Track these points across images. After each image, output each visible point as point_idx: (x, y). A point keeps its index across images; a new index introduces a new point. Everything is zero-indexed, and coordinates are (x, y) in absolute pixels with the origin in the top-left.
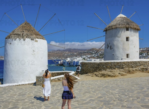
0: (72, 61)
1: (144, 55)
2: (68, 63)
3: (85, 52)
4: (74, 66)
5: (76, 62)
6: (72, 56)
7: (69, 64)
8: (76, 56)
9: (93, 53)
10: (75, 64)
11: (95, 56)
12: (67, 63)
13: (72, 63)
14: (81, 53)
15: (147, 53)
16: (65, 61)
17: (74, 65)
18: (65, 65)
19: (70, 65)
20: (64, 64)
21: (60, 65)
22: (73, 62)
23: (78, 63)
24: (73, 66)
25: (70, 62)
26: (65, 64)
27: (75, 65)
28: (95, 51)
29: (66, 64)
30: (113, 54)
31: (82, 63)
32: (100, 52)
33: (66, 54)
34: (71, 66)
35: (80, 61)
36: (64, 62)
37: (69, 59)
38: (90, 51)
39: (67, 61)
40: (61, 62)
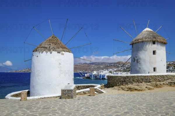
0: (98, 74)
1: (171, 69)
2: (94, 75)
3: (112, 66)
4: (100, 79)
5: (102, 75)
6: (98, 69)
7: (96, 77)
8: (102, 69)
9: (119, 67)
11: (122, 69)
12: (94, 76)
13: (98, 76)
14: (108, 66)
15: (174, 67)
16: (92, 74)
18: (91, 78)
20: (90, 77)
21: (86, 78)
22: (99, 75)
23: (104, 76)
24: (99, 79)
25: (96, 75)
26: (91, 77)
27: (101, 78)
28: (122, 64)
29: (93, 77)
30: (140, 68)
31: (108, 76)
32: (127, 66)
33: (92, 68)
34: (97, 79)
35: (106, 74)
36: (90, 75)
37: (95, 73)
38: (117, 64)
39: (93, 74)
40: (87, 75)
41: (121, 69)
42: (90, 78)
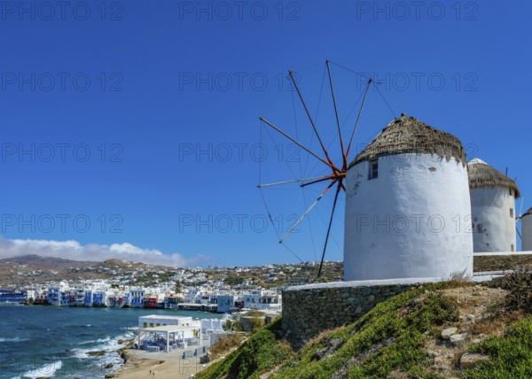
0: (80, 291)
2: (66, 295)
4: (87, 307)
5: (95, 295)
7: (71, 299)
9: (112, 275)
10: (92, 301)
11: (123, 282)
12: (63, 298)
13: (80, 296)
15: (253, 279)
16: (56, 290)
17: (87, 304)
18: (53, 302)
19: (73, 304)
20: (50, 301)
21: (34, 304)
22: (83, 294)
23: (101, 298)
24: (84, 306)
25: (73, 294)
26: (55, 300)
27: (91, 304)
28: (120, 267)
29: (60, 299)
30: (488, 244)
31: (112, 299)
32: (135, 273)
33: (21, 273)
34: (75, 306)
35: (106, 293)
36: (50, 295)
37: (64, 286)
38: (104, 266)
39: (62, 290)
40: (36, 293)
41: (121, 280)
42: (50, 304)
